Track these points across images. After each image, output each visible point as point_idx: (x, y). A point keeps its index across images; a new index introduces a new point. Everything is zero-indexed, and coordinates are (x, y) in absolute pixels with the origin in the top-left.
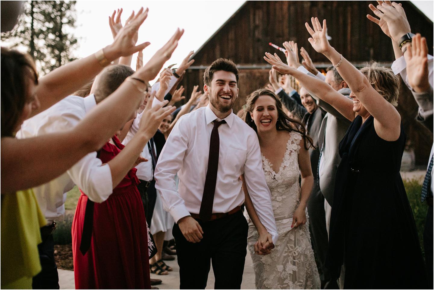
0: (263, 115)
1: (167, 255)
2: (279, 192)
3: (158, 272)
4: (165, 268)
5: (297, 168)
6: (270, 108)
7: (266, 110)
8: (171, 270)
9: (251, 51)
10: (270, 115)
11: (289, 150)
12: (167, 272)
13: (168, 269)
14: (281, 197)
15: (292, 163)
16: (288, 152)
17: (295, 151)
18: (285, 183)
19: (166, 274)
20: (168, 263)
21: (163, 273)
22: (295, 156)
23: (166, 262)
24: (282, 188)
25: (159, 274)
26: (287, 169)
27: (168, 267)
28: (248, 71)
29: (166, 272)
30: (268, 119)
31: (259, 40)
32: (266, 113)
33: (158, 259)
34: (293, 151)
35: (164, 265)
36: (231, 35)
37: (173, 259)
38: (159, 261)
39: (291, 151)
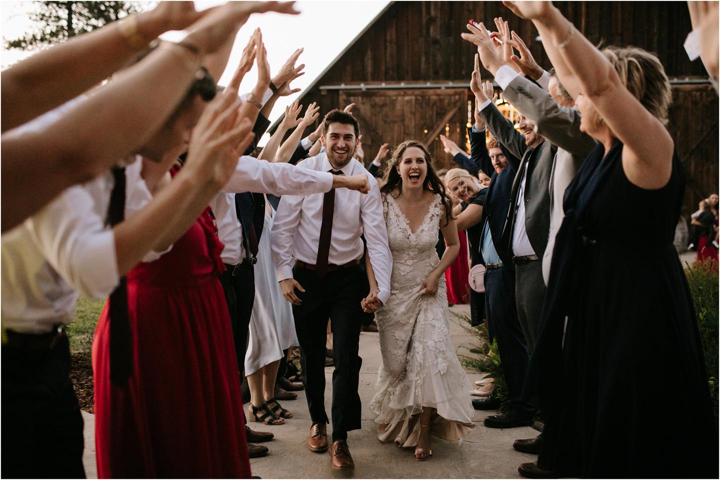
0: (412, 168)
1: (283, 391)
2: (409, 254)
3: (267, 419)
4: (279, 412)
5: (436, 235)
6: (419, 161)
7: (414, 162)
8: (289, 417)
9: (423, 59)
10: (419, 169)
11: (431, 213)
12: (283, 420)
13: (285, 415)
14: (411, 261)
15: (431, 228)
16: (429, 215)
17: (437, 215)
18: (419, 247)
19: (282, 423)
20: (284, 405)
21: (275, 421)
22: (436, 221)
23: (281, 403)
24: (414, 251)
25: (270, 423)
26: (424, 233)
27: (285, 411)
28: (417, 92)
29: (281, 419)
30: (417, 173)
31: (436, 42)
32: (414, 165)
33: (268, 399)
34: (435, 215)
35: (278, 407)
36: (391, 34)
37: (293, 398)
38: (270, 402)
39: (433, 215)
